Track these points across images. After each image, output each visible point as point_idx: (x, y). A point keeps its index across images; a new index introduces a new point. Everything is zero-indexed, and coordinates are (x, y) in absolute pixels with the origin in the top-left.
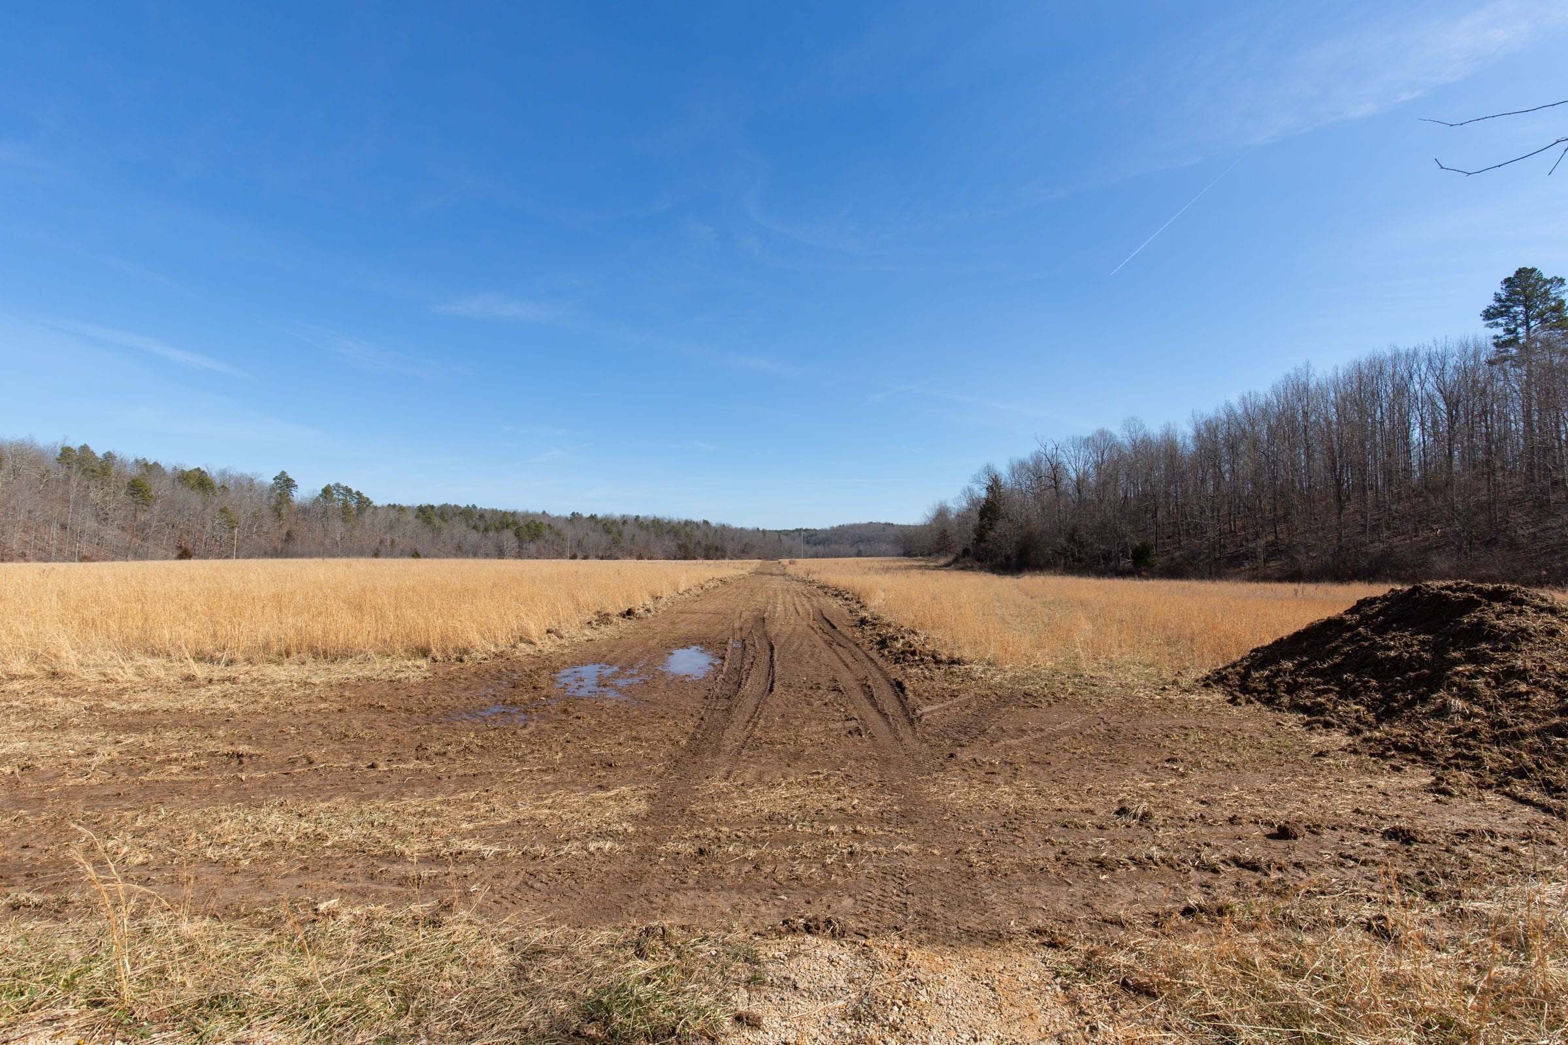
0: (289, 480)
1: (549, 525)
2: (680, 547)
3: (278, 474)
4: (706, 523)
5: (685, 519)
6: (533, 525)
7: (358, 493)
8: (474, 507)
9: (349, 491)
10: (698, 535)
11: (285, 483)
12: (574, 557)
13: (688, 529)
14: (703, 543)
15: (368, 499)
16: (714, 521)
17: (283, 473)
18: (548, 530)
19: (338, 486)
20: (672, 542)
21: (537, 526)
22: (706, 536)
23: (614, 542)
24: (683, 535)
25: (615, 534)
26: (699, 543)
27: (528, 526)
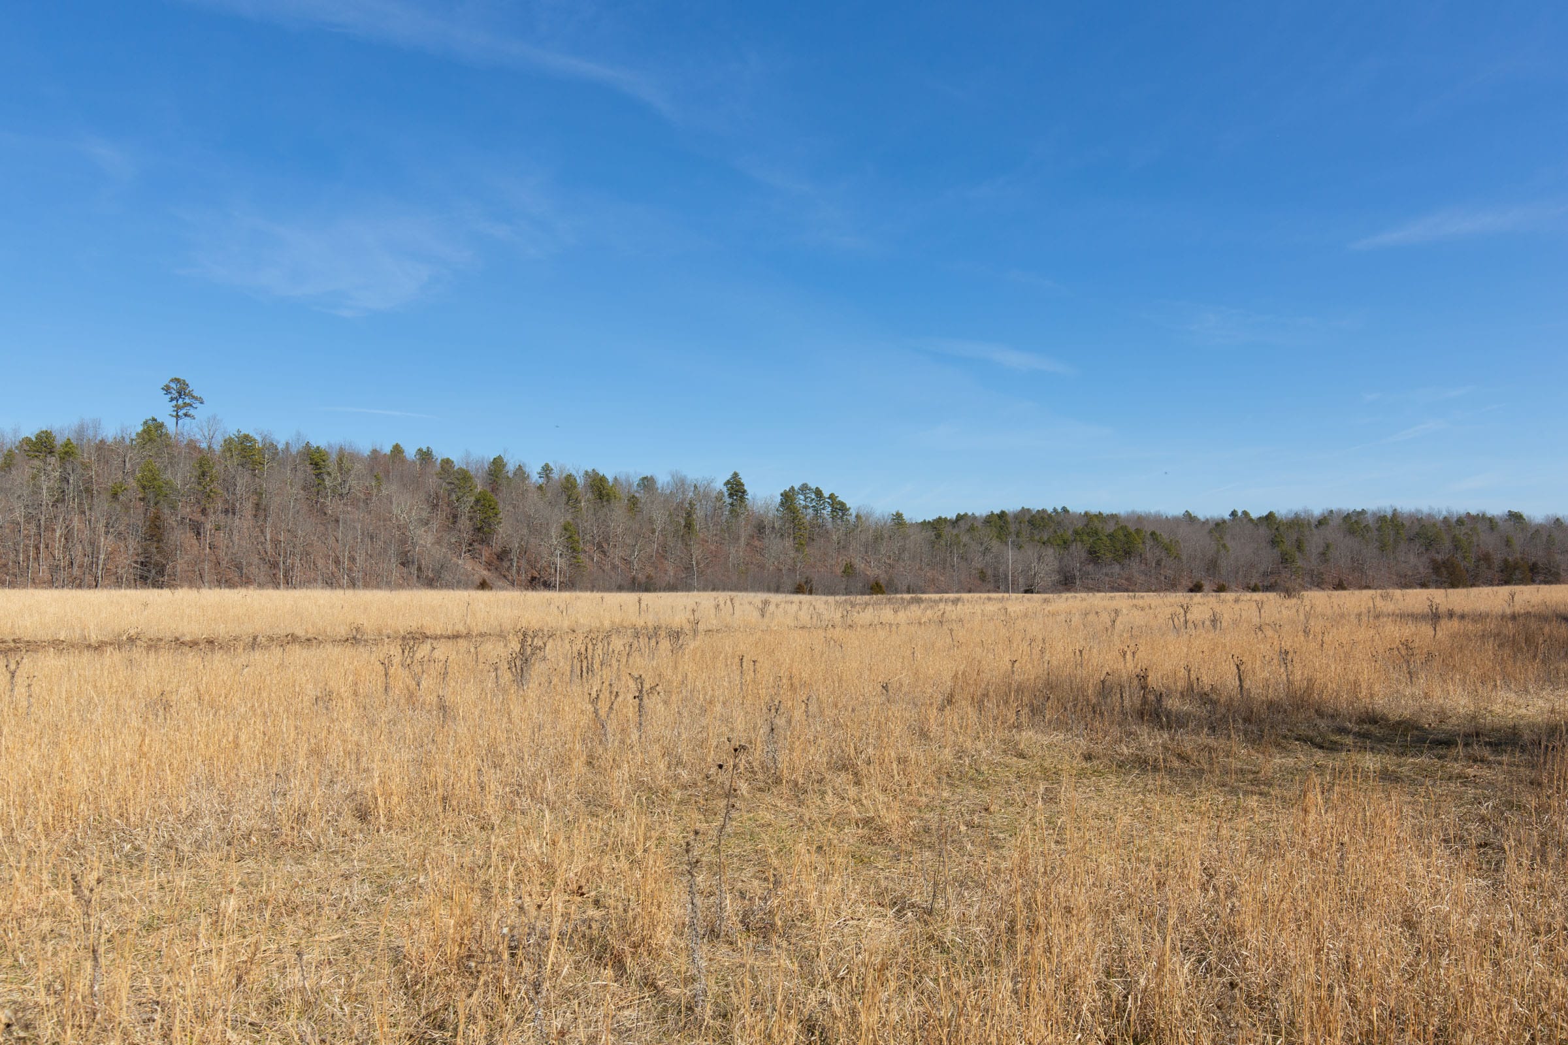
1: (1153, 534)
2: (1436, 567)
3: (728, 477)
4: (1515, 517)
7: (832, 496)
8: (1065, 510)
9: (819, 493)
10: (1487, 541)
11: (736, 488)
12: (1196, 588)
14: (1499, 556)
18: (1149, 543)
19: (804, 488)
20: (1419, 555)
21: (1127, 535)
22: (1508, 543)
23: (1285, 560)
24: (1447, 543)
25: (1288, 545)
26: (1487, 558)
27: (1111, 536)
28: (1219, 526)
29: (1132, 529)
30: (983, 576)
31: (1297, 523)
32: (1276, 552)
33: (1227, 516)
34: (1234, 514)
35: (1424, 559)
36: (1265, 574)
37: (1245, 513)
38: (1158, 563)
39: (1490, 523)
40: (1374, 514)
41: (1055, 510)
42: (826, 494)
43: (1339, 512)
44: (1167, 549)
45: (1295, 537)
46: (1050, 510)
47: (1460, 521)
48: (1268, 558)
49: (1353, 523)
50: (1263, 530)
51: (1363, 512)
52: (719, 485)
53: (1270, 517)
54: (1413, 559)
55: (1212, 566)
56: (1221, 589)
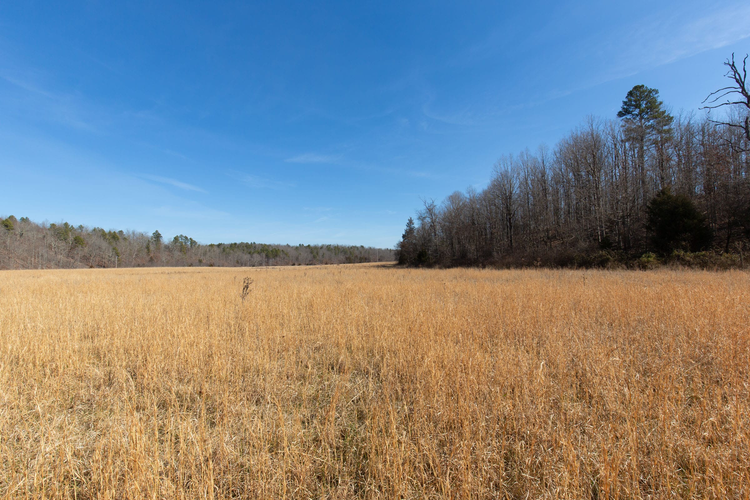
0: (159, 234)
1: (282, 250)
2: (347, 259)
3: (154, 232)
4: (362, 247)
5: (352, 245)
6: (274, 251)
7: (191, 239)
8: (254, 243)
9: (186, 238)
10: (357, 253)
11: (157, 236)
12: (294, 265)
13: (351, 250)
14: (359, 256)
15: (195, 241)
16: (366, 246)
17: (157, 231)
18: (282, 253)
19: (181, 236)
20: (343, 256)
21: (276, 251)
22: (361, 253)
23: (314, 257)
24: (349, 252)
25: (315, 253)
26: (357, 256)
27: (272, 251)
28: (297, 248)
29: (277, 249)
30: (238, 262)
31: (316, 248)
32: (312, 255)
33: (298, 245)
34: (300, 245)
35: (344, 257)
36: (310, 261)
37: (303, 245)
38: (284, 258)
39: (357, 248)
40: (333, 246)
41: (252, 243)
42: (189, 238)
43: (325, 245)
44: (286, 254)
45: (316, 251)
46: (250, 243)
47: (351, 248)
48: (310, 257)
49: (329, 248)
50: (308, 249)
51: (330, 245)
52: (150, 234)
53: (309, 246)
54: (342, 257)
55: (297, 259)
56: (300, 265)
